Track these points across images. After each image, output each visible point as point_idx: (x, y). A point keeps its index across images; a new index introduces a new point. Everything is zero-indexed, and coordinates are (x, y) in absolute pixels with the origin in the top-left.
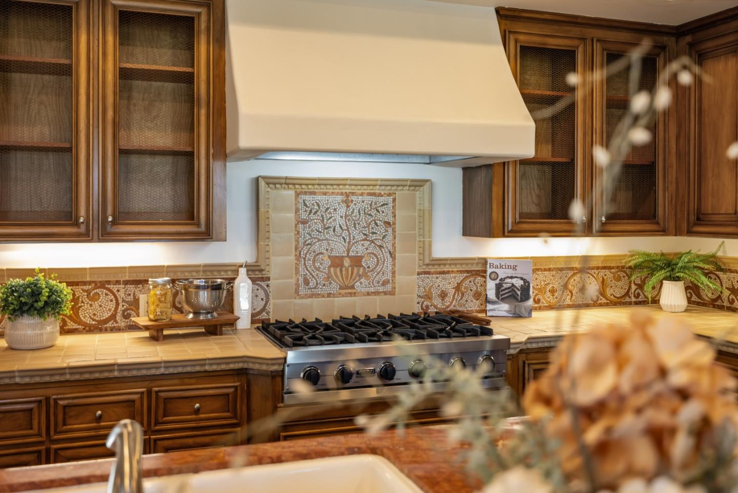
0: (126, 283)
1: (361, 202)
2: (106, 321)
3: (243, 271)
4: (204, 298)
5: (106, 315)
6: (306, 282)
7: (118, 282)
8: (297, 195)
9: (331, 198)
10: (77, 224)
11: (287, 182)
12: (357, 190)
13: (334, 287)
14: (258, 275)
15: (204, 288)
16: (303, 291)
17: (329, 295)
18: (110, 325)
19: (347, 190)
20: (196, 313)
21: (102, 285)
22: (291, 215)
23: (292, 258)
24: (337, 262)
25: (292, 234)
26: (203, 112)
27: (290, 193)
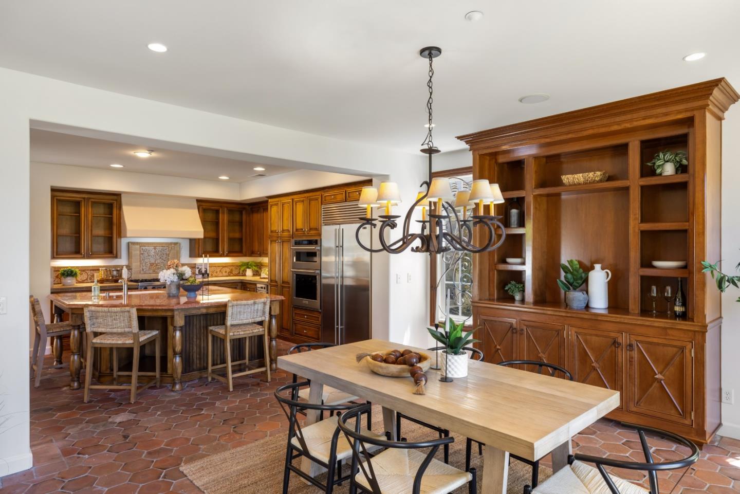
0: (91, 270)
1: (159, 249)
2: (85, 280)
3: (125, 267)
4: (115, 273)
5: (85, 279)
6: (143, 270)
7: (88, 270)
8: (140, 247)
9: (150, 248)
10: (81, 254)
11: (137, 243)
12: (158, 245)
13: (151, 271)
14: (129, 268)
15: (115, 270)
16: (142, 272)
17: (150, 273)
18: (86, 281)
19: (155, 245)
20: (112, 277)
21: (84, 271)
22: (138, 252)
23: (139, 264)
24: (152, 264)
25: (139, 257)
26: (115, 227)
27: (138, 246)
